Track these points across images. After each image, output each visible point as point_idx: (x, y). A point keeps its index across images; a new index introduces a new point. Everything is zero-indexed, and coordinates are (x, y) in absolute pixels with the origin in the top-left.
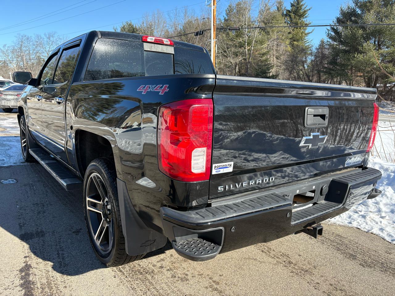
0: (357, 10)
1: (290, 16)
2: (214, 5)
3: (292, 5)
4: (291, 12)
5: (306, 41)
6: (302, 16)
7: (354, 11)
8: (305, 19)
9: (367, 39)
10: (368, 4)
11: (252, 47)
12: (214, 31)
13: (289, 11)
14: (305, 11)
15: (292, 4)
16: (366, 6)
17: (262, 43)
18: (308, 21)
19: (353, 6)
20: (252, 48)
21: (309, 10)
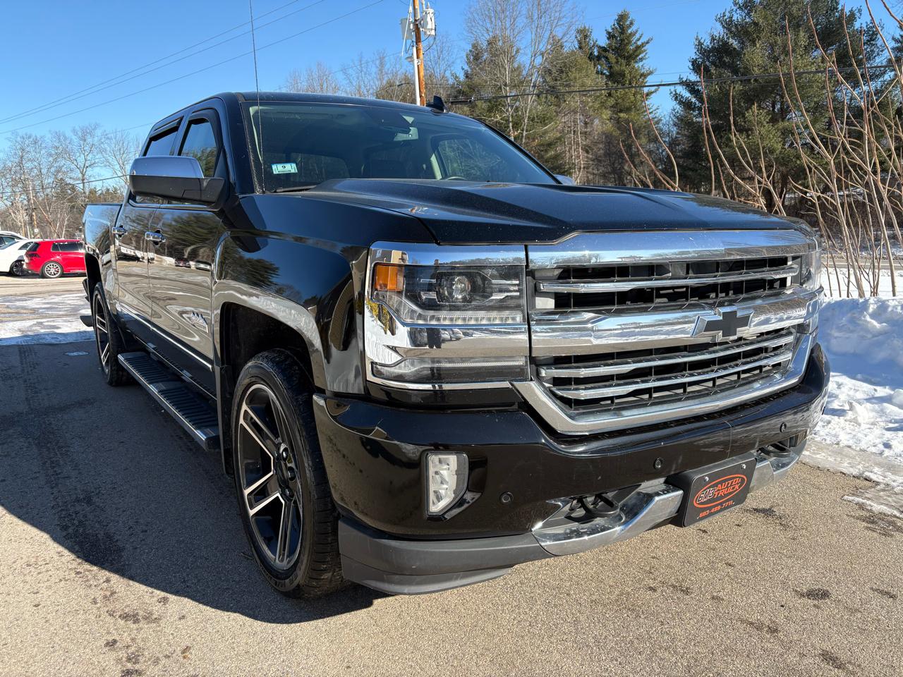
0: (731, 41)
1: (607, 58)
3: (611, 36)
4: (608, 51)
5: (645, 111)
6: (632, 57)
7: (726, 44)
8: (640, 64)
10: (752, 29)
11: (523, 130)
13: (604, 49)
14: (638, 48)
15: (609, 33)
16: (747, 33)
17: (543, 120)
19: (722, 33)
20: (525, 133)
21: (648, 43)
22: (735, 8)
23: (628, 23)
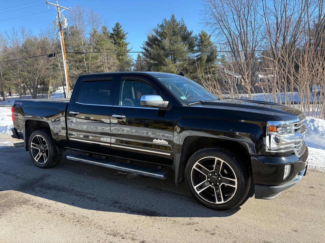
0: (158, 37)
1: (113, 38)
2: (61, 36)
4: (114, 35)
5: (128, 56)
6: (122, 38)
7: (157, 38)
8: (125, 40)
9: (167, 56)
10: (164, 34)
11: (89, 61)
12: (64, 54)
13: (112, 34)
14: (124, 35)
15: (113, 29)
16: (163, 35)
17: (96, 58)
19: (155, 35)
20: (90, 63)
21: (127, 33)
22: (158, 27)
23: (120, 26)
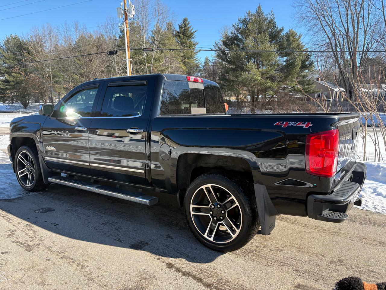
0: (239, 35)
1: (179, 36)
2: (126, 27)
3: (180, 27)
4: (180, 33)
5: (195, 59)
6: (190, 37)
7: (237, 36)
8: (193, 40)
9: (248, 59)
10: (247, 31)
11: (151, 64)
12: (128, 51)
14: (192, 33)
15: (180, 26)
16: (245, 32)
17: (159, 60)
18: (196, 42)
19: (235, 32)
20: (152, 65)
21: (195, 32)
22: (239, 22)
23: (187, 23)
